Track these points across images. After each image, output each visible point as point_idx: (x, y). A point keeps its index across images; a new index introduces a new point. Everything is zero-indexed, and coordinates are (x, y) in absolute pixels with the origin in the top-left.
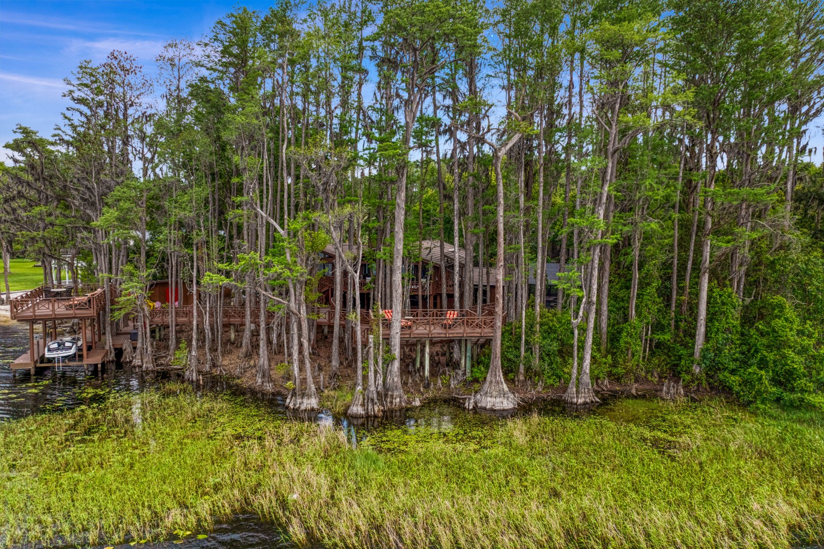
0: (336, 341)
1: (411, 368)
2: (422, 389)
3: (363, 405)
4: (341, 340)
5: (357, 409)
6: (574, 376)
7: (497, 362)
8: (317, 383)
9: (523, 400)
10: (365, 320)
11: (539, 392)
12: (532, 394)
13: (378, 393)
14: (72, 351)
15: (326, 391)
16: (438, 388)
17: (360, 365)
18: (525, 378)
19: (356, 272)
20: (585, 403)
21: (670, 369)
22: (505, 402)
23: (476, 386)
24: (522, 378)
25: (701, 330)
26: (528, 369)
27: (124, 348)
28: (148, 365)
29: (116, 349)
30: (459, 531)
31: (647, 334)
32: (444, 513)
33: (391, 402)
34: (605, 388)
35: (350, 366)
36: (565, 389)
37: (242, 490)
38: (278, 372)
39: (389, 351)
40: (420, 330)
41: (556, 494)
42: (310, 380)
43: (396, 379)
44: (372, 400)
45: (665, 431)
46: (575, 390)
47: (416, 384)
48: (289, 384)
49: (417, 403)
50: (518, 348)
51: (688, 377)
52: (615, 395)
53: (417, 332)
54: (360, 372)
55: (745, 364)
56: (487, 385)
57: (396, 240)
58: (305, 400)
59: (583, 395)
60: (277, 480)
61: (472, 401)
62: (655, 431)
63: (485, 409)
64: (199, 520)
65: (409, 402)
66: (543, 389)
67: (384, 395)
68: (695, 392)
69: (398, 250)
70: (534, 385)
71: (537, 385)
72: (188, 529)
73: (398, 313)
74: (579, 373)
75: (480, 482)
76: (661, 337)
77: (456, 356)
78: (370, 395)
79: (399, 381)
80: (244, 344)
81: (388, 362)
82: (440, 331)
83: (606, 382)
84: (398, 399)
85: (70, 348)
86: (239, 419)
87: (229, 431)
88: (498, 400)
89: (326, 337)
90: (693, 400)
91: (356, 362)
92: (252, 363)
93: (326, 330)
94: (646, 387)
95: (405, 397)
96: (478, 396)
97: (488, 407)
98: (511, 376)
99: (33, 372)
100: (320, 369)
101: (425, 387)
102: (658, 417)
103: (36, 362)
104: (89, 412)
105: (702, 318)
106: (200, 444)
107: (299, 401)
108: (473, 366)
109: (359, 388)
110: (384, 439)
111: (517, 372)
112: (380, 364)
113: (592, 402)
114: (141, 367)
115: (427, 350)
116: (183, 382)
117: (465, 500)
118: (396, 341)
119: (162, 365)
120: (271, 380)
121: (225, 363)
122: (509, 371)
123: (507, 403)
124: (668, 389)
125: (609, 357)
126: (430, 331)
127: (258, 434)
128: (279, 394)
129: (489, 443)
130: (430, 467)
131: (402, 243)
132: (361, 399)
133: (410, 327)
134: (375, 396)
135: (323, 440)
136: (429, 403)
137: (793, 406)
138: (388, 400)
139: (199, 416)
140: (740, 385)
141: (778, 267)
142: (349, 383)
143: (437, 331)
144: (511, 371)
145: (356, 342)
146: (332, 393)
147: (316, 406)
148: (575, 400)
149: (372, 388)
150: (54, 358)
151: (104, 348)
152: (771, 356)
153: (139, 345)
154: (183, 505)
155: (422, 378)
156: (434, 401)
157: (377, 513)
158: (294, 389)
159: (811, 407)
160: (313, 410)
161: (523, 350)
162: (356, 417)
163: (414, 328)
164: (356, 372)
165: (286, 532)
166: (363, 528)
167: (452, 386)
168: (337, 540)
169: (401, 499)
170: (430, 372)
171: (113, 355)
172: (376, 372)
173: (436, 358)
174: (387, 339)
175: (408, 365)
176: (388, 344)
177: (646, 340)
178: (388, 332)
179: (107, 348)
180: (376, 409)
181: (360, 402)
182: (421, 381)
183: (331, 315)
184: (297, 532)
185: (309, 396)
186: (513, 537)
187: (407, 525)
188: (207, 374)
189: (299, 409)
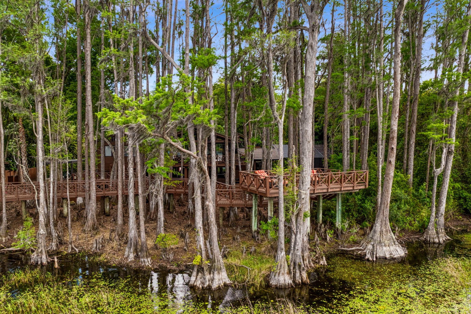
3: (289, 273)
5: (284, 279)
43: (305, 239)
46: (434, 231)
58: (216, 276)
63: (384, 258)
84: (307, 260)
107: (208, 277)
120: (149, 254)
147: (228, 281)
148: (437, 240)
160: (225, 285)
180: (305, 275)
181: (286, 269)
188: (57, 253)
189: (209, 287)
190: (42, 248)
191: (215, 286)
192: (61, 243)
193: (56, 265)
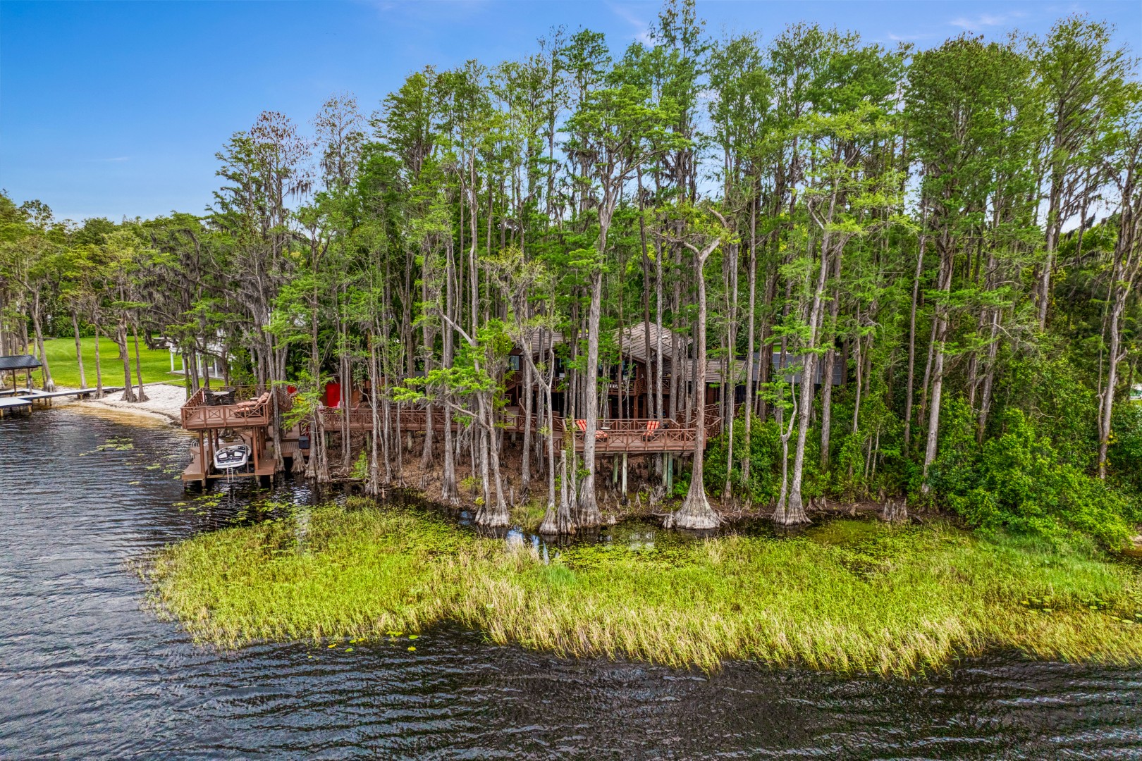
0: (526, 453)
1: (607, 483)
2: (618, 506)
3: (555, 522)
4: (532, 449)
5: (550, 527)
6: (783, 495)
7: (699, 479)
8: (507, 498)
9: (727, 520)
10: (557, 427)
11: (746, 511)
12: (738, 513)
13: (571, 510)
14: (243, 462)
15: (517, 507)
16: (636, 505)
17: (552, 480)
18: (732, 496)
19: (548, 384)
20: (795, 524)
21: (899, 488)
22: (706, 521)
23: (677, 503)
24: (728, 495)
25: (932, 445)
26: (735, 486)
27: (294, 457)
28: (323, 476)
29: (284, 458)
30: (642, 635)
31: (873, 448)
32: (630, 621)
33: (585, 520)
34: (821, 508)
35: (542, 480)
36: (773, 508)
37: (444, 600)
38: (465, 485)
39: (582, 467)
40: (617, 443)
41: (737, 608)
42: (500, 495)
43: (590, 496)
44: (565, 517)
45: (872, 555)
46: (783, 509)
47: (612, 500)
48: (479, 500)
49: (613, 521)
50: (724, 462)
51: (914, 497)
52: (830, 516)
53: (613, 445)
54: (552, 488)
55: (974, 484)
56: (687, 503)
57: (590, 349)
58: (495, 517)
59: (792, 515)
60: (474, 590)
61: (671, 519)
62: (861, 554)
63: (684, 528)
64: (407, 624)
65: (604, 520)
66: (751, 508)
67: (576, 513)
68: (922, 514)
69: (592, 360)
70: (742, 504)
71: (744, 503)
72: (399, 631)
73: (593, 424)
74: (789, 492)
75: (666, 598)
76: (889, 452)
77: (658, 470)
78: (563, 512)
79: (594, 498)
80: (425, 454)
81: (581, 478)
82: (640, 444)
83: (823, 501)
84: (593, 516)
85: (241, 458)
86: (430, 535)
87: (422, 547)
88: (699, 519)
89: (514, 445)
90: (915, 522)
91: (548, 475)
92: (435, 474)
93: (514, 437)
94: (869, 506)
95: (601, 514)
96: (678, 515)
97: (688, 526)
98: (717, 493)
99: (203, 484)
100: (510, 482)
101: (621, 504)
102: (869, 540)
103: (206, 473)
104: (277, 526)
105: (933, 432)
106: (395, 558)
107: (489, 517)
108: (675, 482)
109: (552, 505)
110: (577, 556)
111: (724, 491)
112: (574, 480)
113: (802, 523)
114: (315, 478)
115: (625, 464)
116: (364, 496)
117: (650, 611)
118: (590, 456)
119: (336, 476)
120: (458, 495)
121: (406, 474)
122: (713, 487)
123: (708, 523)
124: (890, 510)
125: (829, 473)
126: (627, 444)
127: (451, 549)
128: (467, 509)
129: (683, 562)
130: (620, 582)
131: (596, 352)
132: (554, 517)
133: (606, 440)
134: (568, 513)
135: (516, 556)
136: (626, 521)
137: (1019, 530)
138: (582, 517)
139: (389, 532)
140: (966, 507)
141: (1019, 375)
142: (542, 498)
143: (636, 444)
144: (717, 488)
145: (548, 453)
146: (523, 509)
147: (506, 523)
148: (783, 521)
149: (565, 505)
150: (225, 469)
151: (272, 458)
152: (999, 476)
153: (312, 455)
154: (392, 612)
155: (619, 493)
156: (632, 518)
157: (569, 619)
158: (484, 505)
159: (1034, 531)
160: (503, 526)
161: (730, 464)
162: (549, 534)
163: (611, 441)
164: (547, 486)
165: (489, 635)
166: (556, 633)
167: (652, 503)
168: (534, 640)
169: (590, 608)
170: (629, 486)
171: (282, 465)
172: (569, 487)
173: (637, 471)
174: (581, 454)
175: (605, 479)
176: (582, 458)
177: (872, 454)
178: (581, 445)
179: (276, 457)
180: (569, 526)
181: (553, 519)
182: (619, 497)
183: (521, 421)
184: (498, 634)
185: (500, 513)
186: (689, 642)
187: (595, 629)
188: (387, 486)
189: (489, 525)
190: (374, 480)
191: (493, 524)
192: (394, 478)
193: (383, 496)
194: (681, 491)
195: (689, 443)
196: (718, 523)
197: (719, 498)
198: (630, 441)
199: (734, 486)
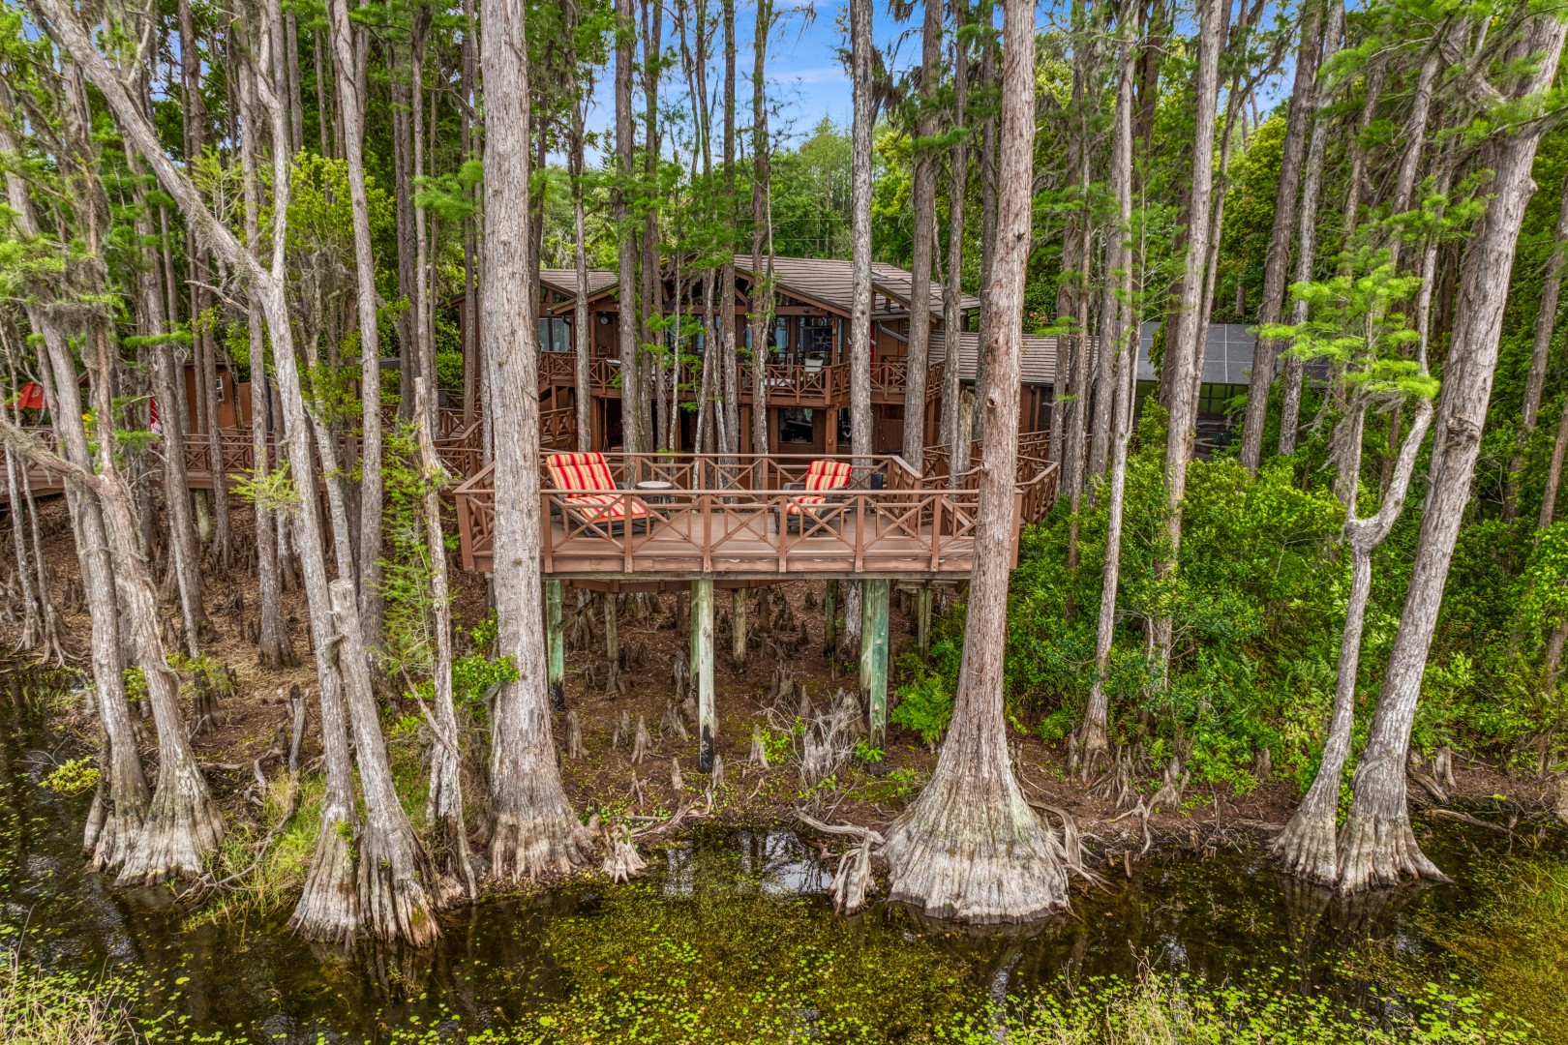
2: (677, 782)
3: (350, 887)
5: (326, 907)
6: (1334, 763)
9: (1095, 855)
11: (1167, 810)
12: (1136, 818)
16: (748, 775)
18: (1112, 745)
19: (268, 266)
20: (1374, 885)
22: (1014, 880)
24: (1096, 741)
26: (1124, 706)
33: (510, 858)
34: (1439, 792)
36: (1287, 802)
40: (665, 544)
43: (527, 763)
44: (387, 871)
46: (1331, 822)
49: (628, 861)
50: (1088, 618)
53: (649, 548)
58: (147, 836)
59: (1367, 848)
61: (864, 864)
65: (598, 852)
66: (1185, 795)
70: (1149, 775)
71: (1158, 774)
73: (516, 472)
74: (1358, 754)
78: (381, 849)
79: (550, 767)
82: (751, 550)
84: (541, 844)
88: (982, 869)
96: (898, 836)
97: (934, 902)
98: (1051, 724)
109: (334, 813)
111: (1079, 720)
112: (445, 702)
113: (1404, 873)
123: (1021, 886)
126: (707, 547)
132: (344, 863)
138: (493, 852)
144: (1053, 709)
147: (190, 864)
148: (1329, 871)
158: (107, 787)
161: (1107, 628)
180: (405, 910)
181: (338, 873)
185: (166, 820)
189: (119, 870)
191: (128, 870)
194: (918, 719)
195: (950, 546)
196: (1061, 881)
197: (1061, 750)
198: (718, 533)
199: (1120, 707)
